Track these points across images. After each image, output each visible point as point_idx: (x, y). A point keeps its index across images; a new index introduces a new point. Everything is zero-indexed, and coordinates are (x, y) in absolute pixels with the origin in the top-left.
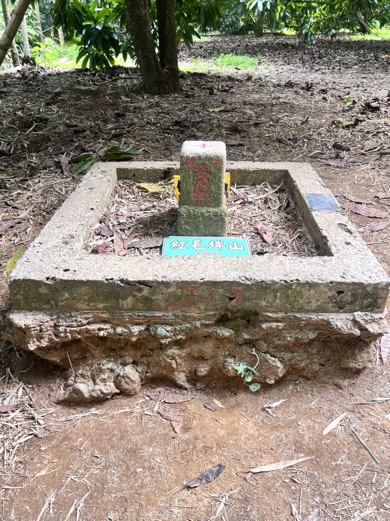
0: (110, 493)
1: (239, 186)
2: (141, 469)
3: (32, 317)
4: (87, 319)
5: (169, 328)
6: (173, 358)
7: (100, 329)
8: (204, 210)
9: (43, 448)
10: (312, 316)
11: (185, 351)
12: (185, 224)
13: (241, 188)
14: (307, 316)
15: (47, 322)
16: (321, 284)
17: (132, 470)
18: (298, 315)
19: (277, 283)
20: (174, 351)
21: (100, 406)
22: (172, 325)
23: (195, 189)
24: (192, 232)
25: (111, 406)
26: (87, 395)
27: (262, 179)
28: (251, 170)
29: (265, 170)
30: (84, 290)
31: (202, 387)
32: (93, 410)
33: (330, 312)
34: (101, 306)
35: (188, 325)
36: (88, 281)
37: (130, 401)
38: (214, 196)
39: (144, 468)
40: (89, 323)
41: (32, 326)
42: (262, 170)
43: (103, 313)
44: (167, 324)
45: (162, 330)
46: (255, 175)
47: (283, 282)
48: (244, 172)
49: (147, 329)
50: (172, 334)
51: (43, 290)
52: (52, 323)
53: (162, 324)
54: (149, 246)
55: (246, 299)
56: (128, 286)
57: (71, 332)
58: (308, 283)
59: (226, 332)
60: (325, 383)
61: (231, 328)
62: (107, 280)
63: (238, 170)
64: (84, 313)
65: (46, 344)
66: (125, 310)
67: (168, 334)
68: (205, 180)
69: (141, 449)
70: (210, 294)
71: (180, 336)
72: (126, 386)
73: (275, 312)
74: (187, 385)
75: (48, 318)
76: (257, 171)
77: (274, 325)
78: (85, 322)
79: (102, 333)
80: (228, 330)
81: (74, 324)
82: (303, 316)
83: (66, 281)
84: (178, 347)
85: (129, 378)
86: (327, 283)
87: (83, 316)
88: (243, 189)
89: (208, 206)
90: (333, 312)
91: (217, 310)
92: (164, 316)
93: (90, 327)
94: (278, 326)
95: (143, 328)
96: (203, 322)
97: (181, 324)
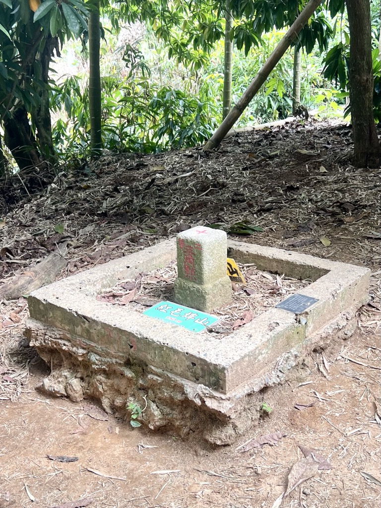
0: (13, 441)
1: (287, 278)
2: (38, 439)
3: (35, 324)
4: (60, 335)
5: (98, 357)
6: (101, 384)
7: (64, 345)
8: (190, 284)
9: (7, 407)
10: (178, 379)
11: (110, 381)
12: (178, 293)
13: (289, 279)
14: (175, 377)
15: (41, 330)
16: (181, 352)
17: (34, 437)
18: (169, 375)
19: (155, 343)
20: (101, 377)
21: (53, 400)
22: (100, 356)
23: (185, 266)
24: (183, 302)
25: (59, 403)
26: (46, 388)
27: (308, 276)
28: (298, 263)
29: (311, 266)
30: (58, 313)
31: (118, 416)
32: (48, 401)
33: (190, 380)
34: (67, 328)
35: (109, 360)
36: (60, 307)
37: (71, 406)
38: (197, 274)
39: (40, 439)
40: (61, 338)
41: (32, 329)
42: (308, 266)
43: (68, 334)
44: (98, 355)
45: (94, 358)
46: (301, 270)
47: (159, 343)
48: (291, 264)
49: (87, 353)
50: (100, 363)
51: (42, 307)
52: (43, 331)
53: (96, 353)
54: (146, 304)
55: (139, 350)
56: (79, 318)
57: (51, 341)
58: (172, 348)
59: (129, 373)
60: (191, 447)
61: (133, 372)
62: (69, 309)
63: (286, 262)
64: (59, 330)
65: (39, 345)
66: (78, 335)
67: (96, 362)
68: (191, 260)
69: (49, 430)
70: (119, 339)
71: (104, 367)
72: (70, 392)
73: (157, 368)
74: (108, 410)
75: (42, 327)
76: (303, 265)
77: (155, 377)
78: (58, 336)
79: (64, 348)
80: (131, 372)
81: (53, 336)
82: (173, 376)
83: (51, 304)
84: (105, 376)
85: (72, 387)
86: (184, 352)
87: (58, 332)
88: (290, 281)
89: (194, 282)
90: (192, 381)
91: (124, 353)
92: (96, 347)
93: (60, 341)
94: (157, 380)
95: (85, 352)
96: (118, 360)
97: (105, 357)
